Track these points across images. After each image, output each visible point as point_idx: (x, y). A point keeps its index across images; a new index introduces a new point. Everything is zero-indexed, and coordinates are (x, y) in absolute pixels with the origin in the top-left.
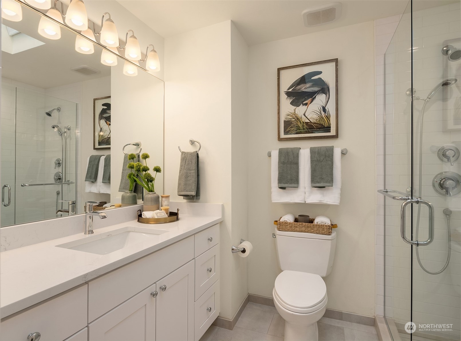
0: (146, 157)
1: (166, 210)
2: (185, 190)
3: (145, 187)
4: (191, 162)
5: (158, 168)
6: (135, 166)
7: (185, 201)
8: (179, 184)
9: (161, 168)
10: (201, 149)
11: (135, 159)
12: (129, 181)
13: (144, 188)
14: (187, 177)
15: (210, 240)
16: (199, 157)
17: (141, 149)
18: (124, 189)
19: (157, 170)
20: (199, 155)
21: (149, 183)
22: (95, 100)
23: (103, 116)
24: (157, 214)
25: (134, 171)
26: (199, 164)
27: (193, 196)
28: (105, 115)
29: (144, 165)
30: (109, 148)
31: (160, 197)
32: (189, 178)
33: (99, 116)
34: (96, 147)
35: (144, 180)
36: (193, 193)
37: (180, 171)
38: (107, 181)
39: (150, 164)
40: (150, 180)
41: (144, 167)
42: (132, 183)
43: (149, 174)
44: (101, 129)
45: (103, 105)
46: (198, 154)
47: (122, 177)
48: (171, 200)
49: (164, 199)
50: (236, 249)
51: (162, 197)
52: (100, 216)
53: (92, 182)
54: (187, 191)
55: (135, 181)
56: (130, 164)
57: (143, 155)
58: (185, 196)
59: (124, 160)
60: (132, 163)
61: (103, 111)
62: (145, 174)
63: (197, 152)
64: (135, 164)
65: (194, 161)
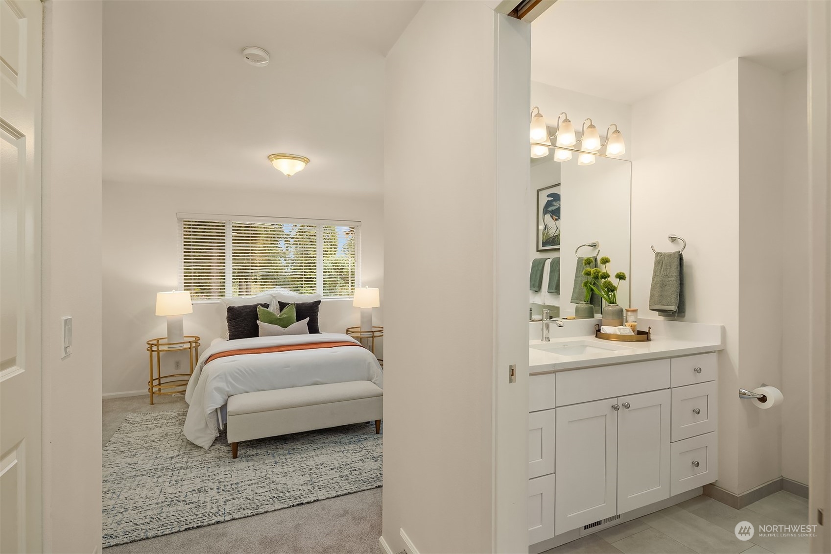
0: (605, 261)
1: (633, 328)
2: (659, 303)
3: (605, 298)
4: (670, 266)
5: (622, 274)
6: (592, 272)
7: (662, 318)
8: (652, 296)
9: (625, 274)
10: (686, 247)
11: (591, 264)
12: (585, 289)
13: (603, 299)
14: (663, 286)
15: (698, 371)
16: (684, 258)
17: (599, 251)
18: (577, 299)
19: (621, 277)
20: (683, 256)
21: (610, 293)
22: (538, 191)
23: (548, 209)
24: (619, 330)
25: (590, 279)
26: (684, 268)
27: (674, 312)
28: (550, 209)
29: (603, 271)
30: (559, 249)
31: (624, 311)
32: (667, 288)
33: (543, 210)
34: (539, 249)
35: (603, 290)
36: (673, 308)
37: (654, 278)
38: (554, 290)
39: (611, 269)
40: (611, 289)
41: (604, 273)
42: (589, 293)
43: (610, 282)
44: (546, 226)
45: (548, 196)
46: (681, 256)
47: (574, 285)
48: (640, 316)
49: (629, 313)
50: (750, 394)
51: (627, 311)
52: (557, 324)
53: (535, 291)
54: (663, 305)
55: (592, 290)
56: (586, 271)
57: (602, 259)
58: (662, 312)
59: (578, 265)
60: (589, 269)
61: (549, 204)
62: (605, 282)
63: (679, 252)
64: (592, 270)
65: (675, 264)
